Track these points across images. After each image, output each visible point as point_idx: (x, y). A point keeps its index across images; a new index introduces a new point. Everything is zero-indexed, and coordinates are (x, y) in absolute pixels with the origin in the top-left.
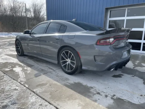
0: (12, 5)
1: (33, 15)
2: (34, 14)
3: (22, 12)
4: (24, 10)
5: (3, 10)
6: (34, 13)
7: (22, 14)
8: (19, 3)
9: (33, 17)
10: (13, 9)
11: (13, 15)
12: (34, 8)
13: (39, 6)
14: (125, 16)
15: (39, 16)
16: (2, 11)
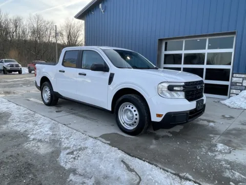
0: (35, 26)
1: (66, 41)
2: (68, 39)
3: (49, 37)
4: (53, 34)
5: (21, 33)
6: (68, 37)
7: (50, 40)
8: (46, 22)
9: (66, 44)
10: (36, 32)
11: (36, 41)
12: (68, 31)
13: (75, 27)
14: (182, 50)
15: (76, 42)
16: (19, 34)
